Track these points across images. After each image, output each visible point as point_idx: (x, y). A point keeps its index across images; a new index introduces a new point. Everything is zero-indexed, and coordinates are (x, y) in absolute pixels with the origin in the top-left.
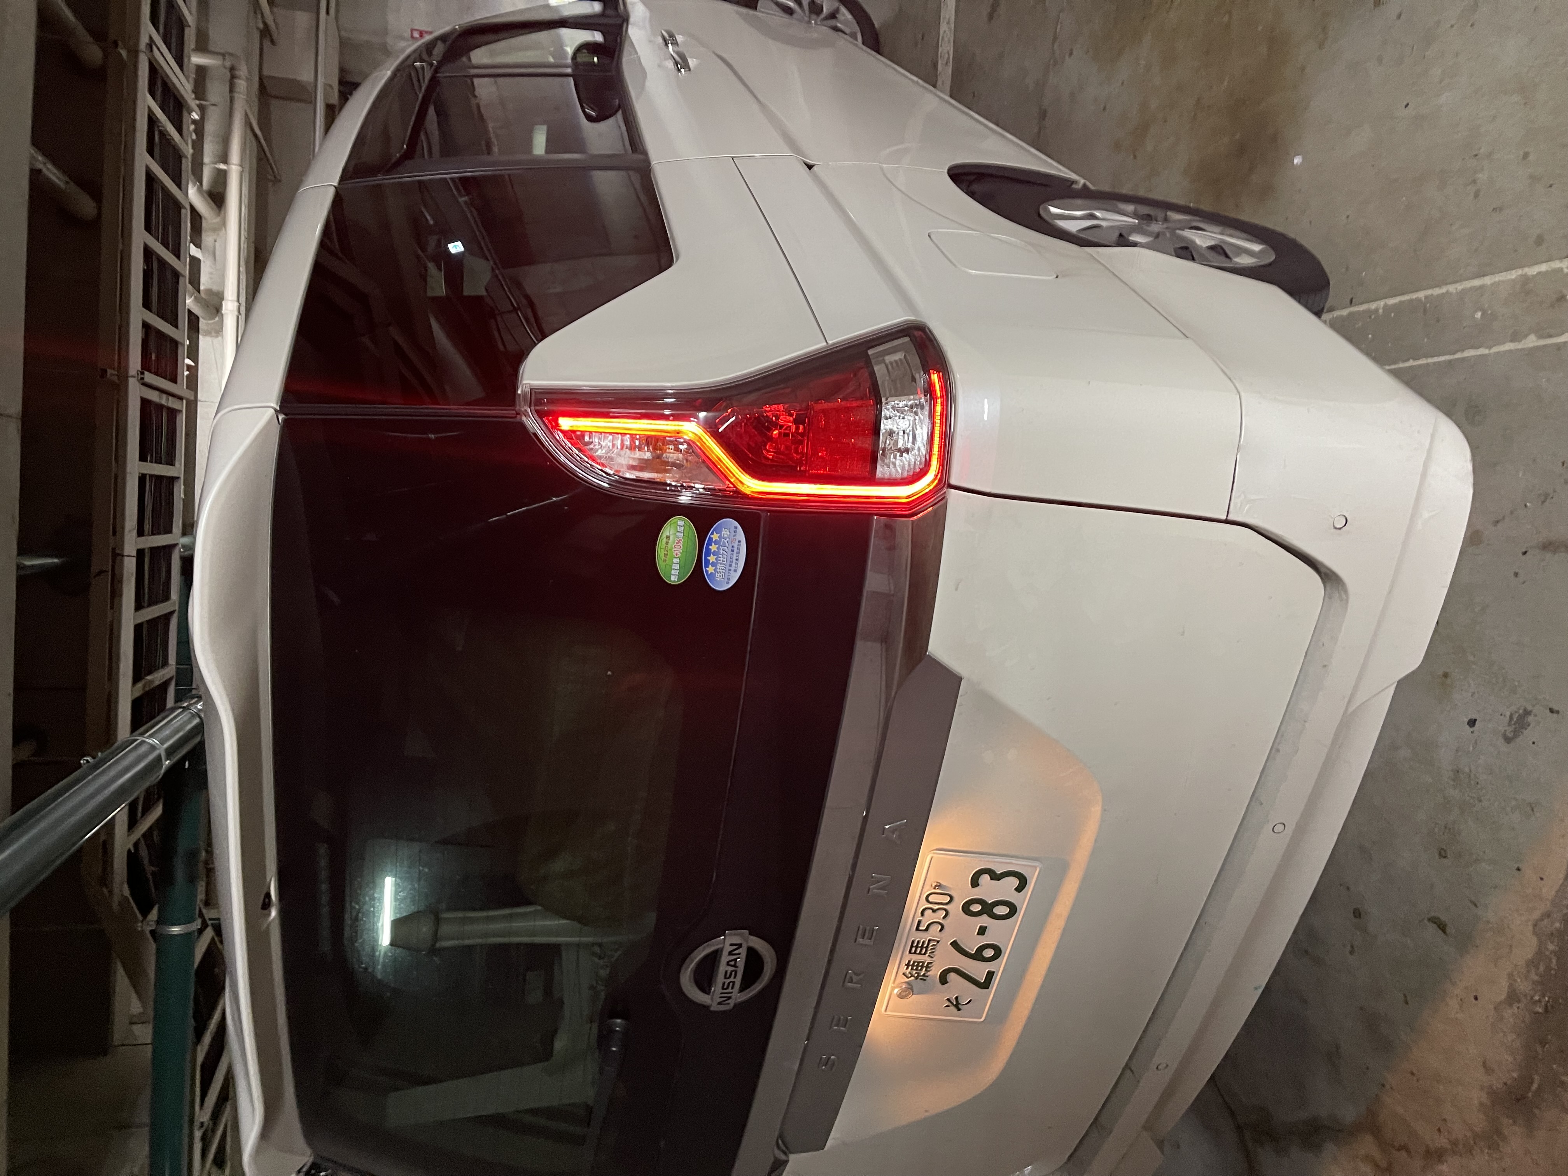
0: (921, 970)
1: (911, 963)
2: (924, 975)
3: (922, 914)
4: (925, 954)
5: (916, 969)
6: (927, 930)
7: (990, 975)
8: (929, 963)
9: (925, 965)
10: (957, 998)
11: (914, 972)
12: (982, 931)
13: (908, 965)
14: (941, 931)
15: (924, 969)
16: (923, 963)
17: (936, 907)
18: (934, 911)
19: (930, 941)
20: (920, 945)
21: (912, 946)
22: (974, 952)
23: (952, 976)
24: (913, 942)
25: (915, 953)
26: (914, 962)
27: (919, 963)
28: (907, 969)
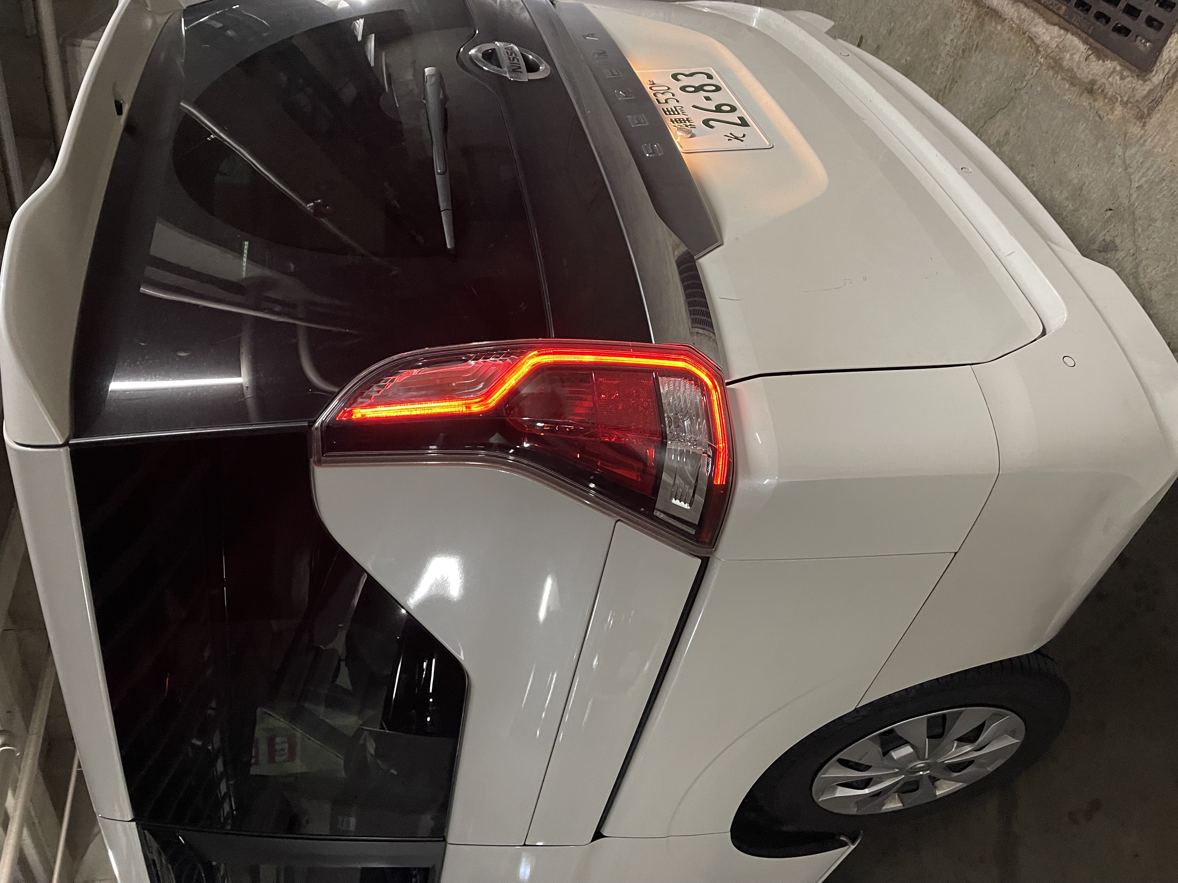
0: (685, 122)
2: (690, 125)
3: (656, 96)
4: (679, 114)
5: (681, 123)
6: (666, 102)
7: (740, 118)
8: (687, 119)
10: (731, 134)
11: (681, 124)
12: (708, 99)
13: (672, 120)
14: (678, 101)
15: (687, 122)
16: (683, 119)
17: (662, 92)
18: (662, 94)
19: (675, 107)
20: (670, 110)
21: (665, 112)
22: (715, 109)
23: (711, 123)
24: (663, 109)
25: (670, 114)
26: (675, 119)
27: (679, 119)
28: (673, 123)
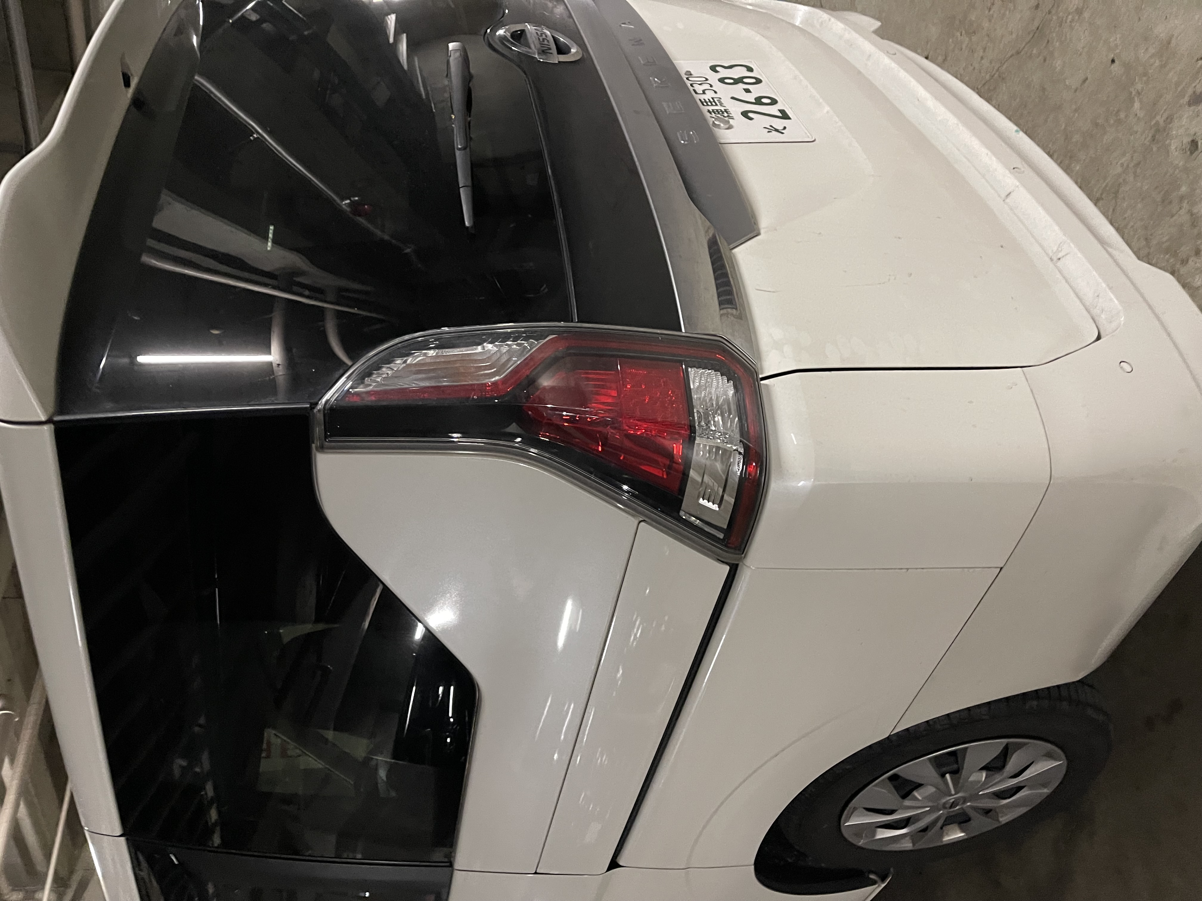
0: (723, 113)
1: (711, 111)
2: (728, 116)
3: (693, 87)
4: (716, 105)
5: (719, 113)
6: (704, 93)
7: (782, 111)
8: (725, 110)
9: (723, 110)
10: (770, 126)
11: (719, 116)
12: (747, 91)
13: (709, 111)
14: (716, 92)
15: (725, 113)
16: (721, 110)
17: (699, 83)
19: (713, 98)
20: (708, 101)
21: (702, 103)
22: (754, 101)
23: (750, 115)
24: (700, 100)
25: (708, 105)
27: (717, 110)
28: (711, 114)
